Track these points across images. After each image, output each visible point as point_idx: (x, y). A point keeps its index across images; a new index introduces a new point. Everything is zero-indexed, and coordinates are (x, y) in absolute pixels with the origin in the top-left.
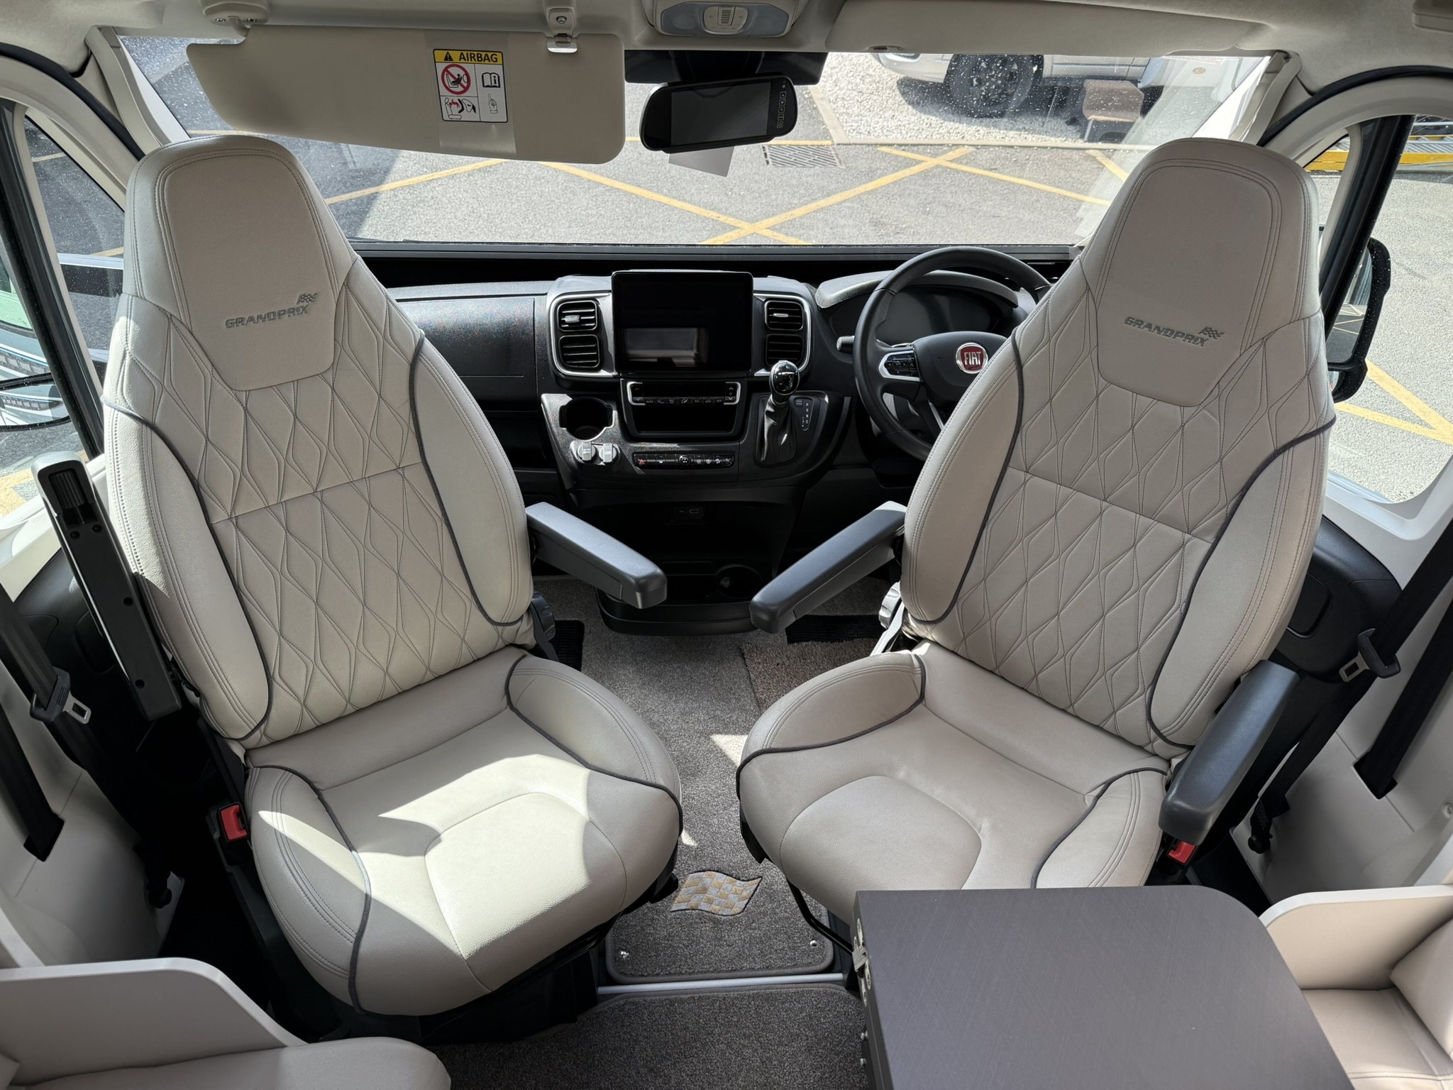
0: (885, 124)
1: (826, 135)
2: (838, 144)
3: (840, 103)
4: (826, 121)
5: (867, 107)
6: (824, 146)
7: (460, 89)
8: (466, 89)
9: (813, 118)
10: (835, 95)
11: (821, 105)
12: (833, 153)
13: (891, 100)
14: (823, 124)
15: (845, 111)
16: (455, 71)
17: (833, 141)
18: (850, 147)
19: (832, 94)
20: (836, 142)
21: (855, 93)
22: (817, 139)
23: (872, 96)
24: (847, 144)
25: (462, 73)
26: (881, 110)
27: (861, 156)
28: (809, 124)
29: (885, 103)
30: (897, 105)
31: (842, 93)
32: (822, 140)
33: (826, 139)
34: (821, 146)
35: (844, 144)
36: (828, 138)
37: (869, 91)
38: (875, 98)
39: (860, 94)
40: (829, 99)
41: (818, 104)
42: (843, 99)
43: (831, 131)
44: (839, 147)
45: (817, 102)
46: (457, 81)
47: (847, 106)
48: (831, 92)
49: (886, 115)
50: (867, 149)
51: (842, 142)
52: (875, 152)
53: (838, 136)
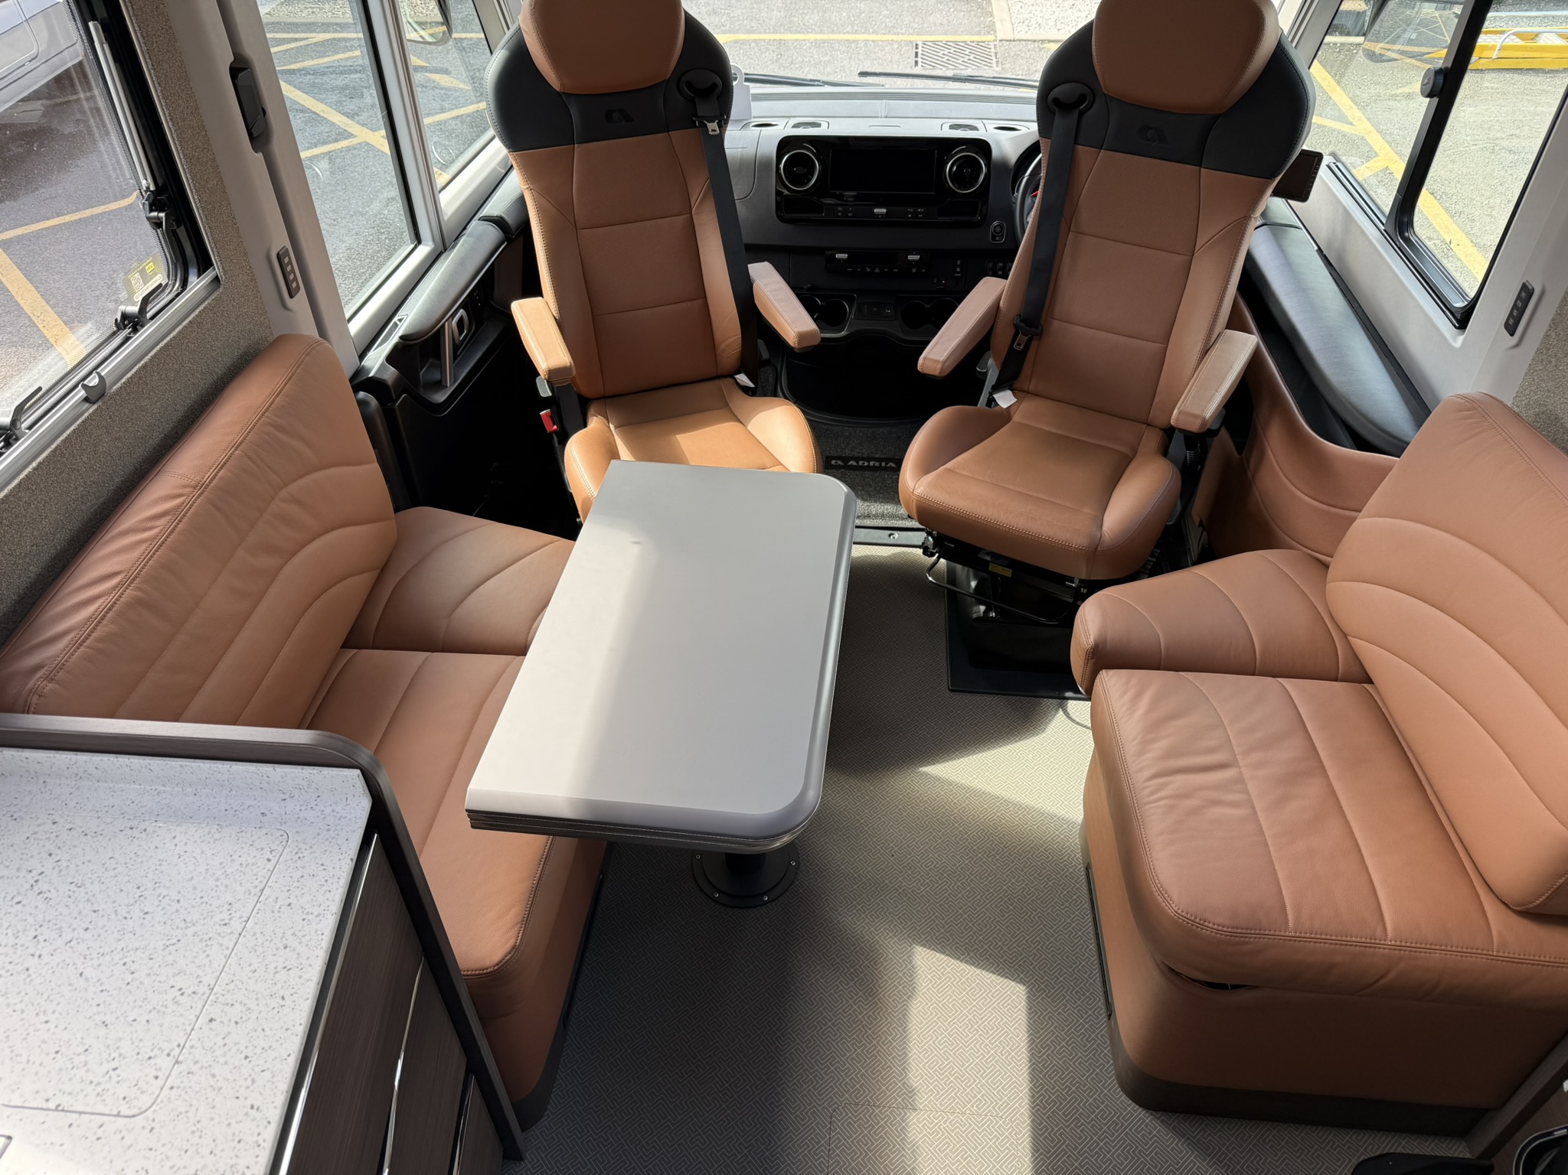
1: (991, 29)
2: (1000, 41)
6: (984, 42)
12: (993, 50)
17: (996, 37)
18: (1014, 43)
20: (999, 38)
22: (979, 33)
24: (1010, 41)
27: (1023, 54)
28: (975, 16)
33: (989, 33)
34: (982, 42)
35: (1007, 41)
36: (992, 32)
43: (996, 27)
44: (1001, 43)
50: (1031, 46)
51: (1005, 38)
52: (1041, 50)
53: (1003, 31)
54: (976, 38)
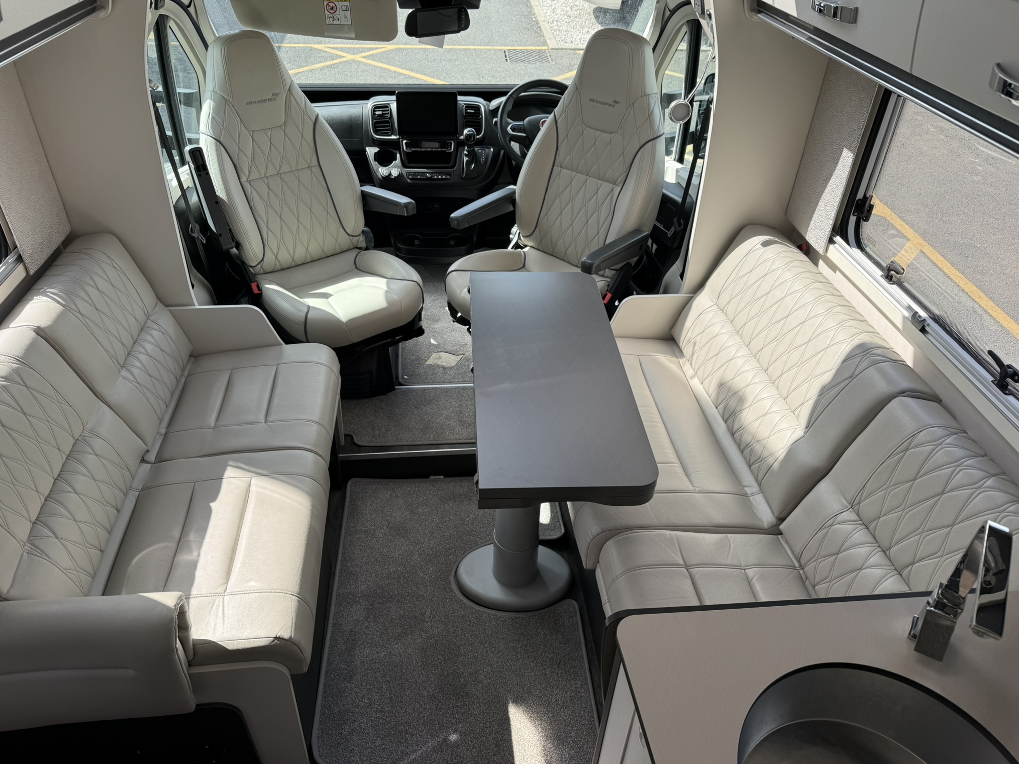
0: (582, 36)
1: (545, 43)
2: (552, 49)
3: (555, 23)
4: (545, 34)
5: (572, 26)
6: (543, 50)
7: (333, 11)
8: (335, 12)
9: (538, 33)
10: (552, 18)
11: (543, 25)
12: (548, 54)
13: (588, 22)
14: (544, 37)
15: (558, 28)
16: (331, 4)
17: (548, 47)
18: (559, 50)
19: (551, 18)
20: (550, 48)
21: (566, 17)
22: (539, 46)
23: (576, 18)
24: (557, 49)
25: (334, 5)
26: (580, 28)
27: (566, 56)
28: (534, 37)
29: (584, 23)
30: (591, 25)
31: (557, 17)
32: (542, 46)
33: (544, 46)
34: (541, 50)
36: (546, 45)
37: (575, 16)
38: (578, 20)
39: (569, 17)
40: (548, 21)
41: (541, 24)
42: (557, 21)
43: (548, 41)
44: (552, 51)
45: (541, 23)
46: (332, 8)
47: (559, 25)
48: (550, 17)
49: (584, 31)
50: (569, 52)
51: (554, 48)
52: (575, 54)
53: (552, 44)
54: (538, 48)
